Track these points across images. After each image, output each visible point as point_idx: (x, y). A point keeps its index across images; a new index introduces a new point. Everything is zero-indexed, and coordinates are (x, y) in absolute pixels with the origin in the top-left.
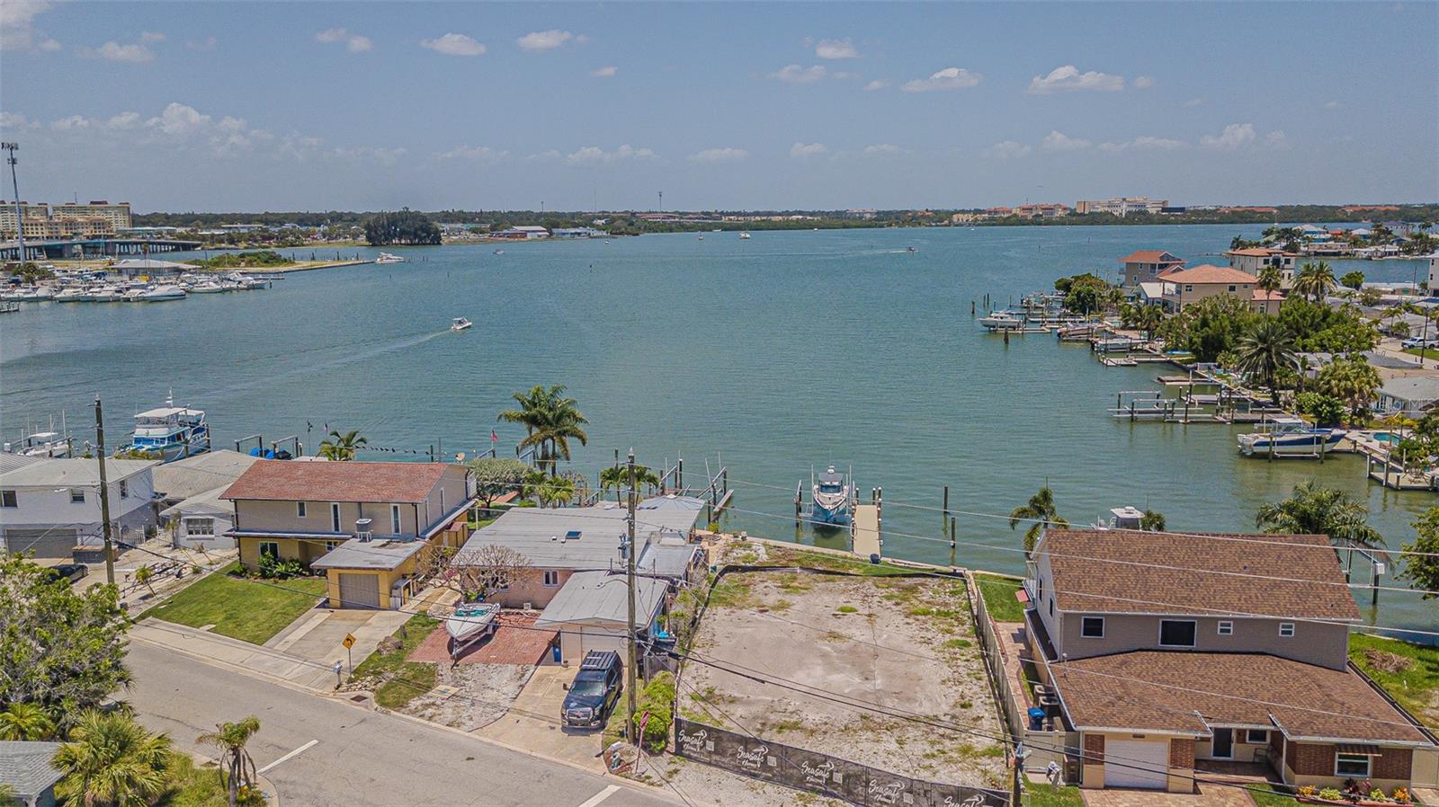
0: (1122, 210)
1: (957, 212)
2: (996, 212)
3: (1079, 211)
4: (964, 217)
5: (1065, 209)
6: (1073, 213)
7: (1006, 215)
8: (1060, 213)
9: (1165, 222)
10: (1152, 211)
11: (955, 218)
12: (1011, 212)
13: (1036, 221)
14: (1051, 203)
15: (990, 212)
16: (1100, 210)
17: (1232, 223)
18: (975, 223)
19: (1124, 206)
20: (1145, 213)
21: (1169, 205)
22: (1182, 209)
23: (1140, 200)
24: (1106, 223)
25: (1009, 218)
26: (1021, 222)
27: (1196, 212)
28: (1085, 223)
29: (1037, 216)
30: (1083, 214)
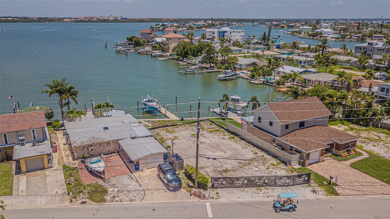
0: (111, 18)
1: (65, 18)
2: (76, 18)
3: (100, 18)
4: (68, 20)
5: (96, 18)
6: (98, 19)
7: (80, 20)
8: (95, 19)
9: (123, 22)
10: (119, 19)
11: (65, 20)
12: (81, 19)
13: (89, 21)
14: (92, 16)
15: (75, 19)
16: (106, 18)
17: (139, 22)
18: (71, 22)
19: (112, 17)
20: (118, 19)
21: (123, 17)
22: (126, 19)
23: (115, 16)
24: (108, 22)
25: (81, 20)
26: (85, 21)
27: (130, 19)
28: (103, 22)
29: (89, 20)
30: (101, 19)
